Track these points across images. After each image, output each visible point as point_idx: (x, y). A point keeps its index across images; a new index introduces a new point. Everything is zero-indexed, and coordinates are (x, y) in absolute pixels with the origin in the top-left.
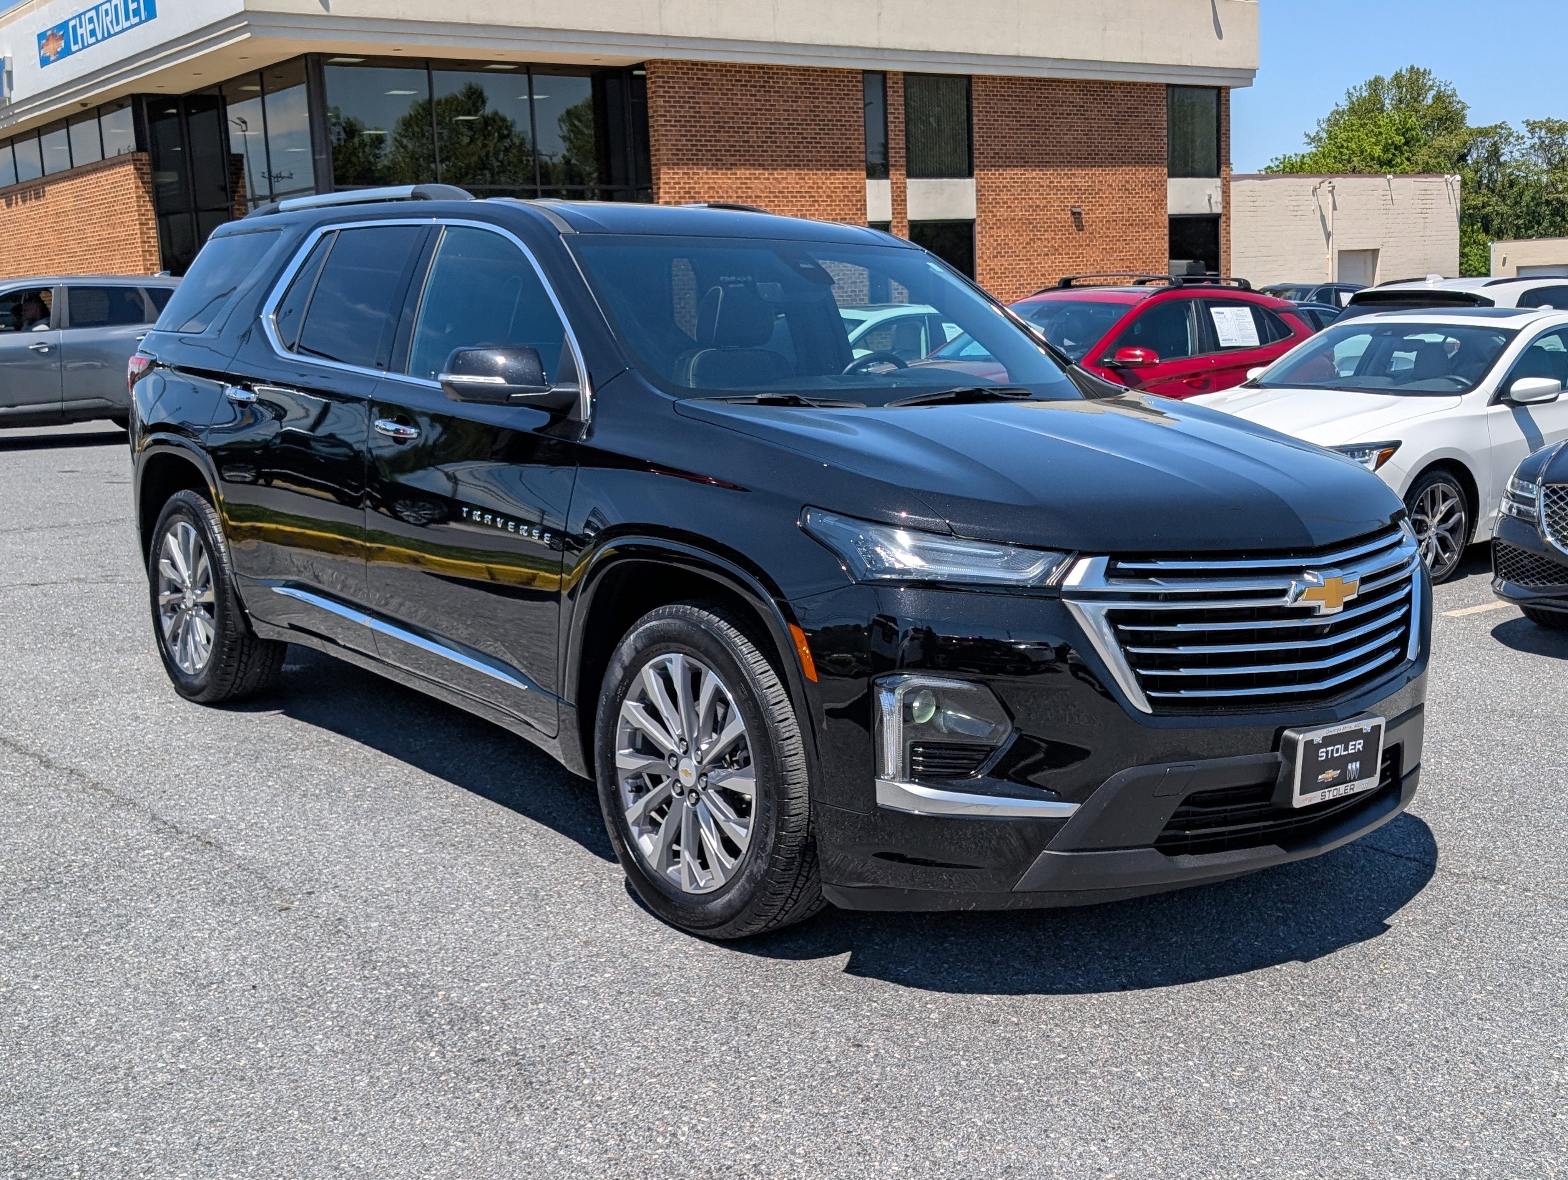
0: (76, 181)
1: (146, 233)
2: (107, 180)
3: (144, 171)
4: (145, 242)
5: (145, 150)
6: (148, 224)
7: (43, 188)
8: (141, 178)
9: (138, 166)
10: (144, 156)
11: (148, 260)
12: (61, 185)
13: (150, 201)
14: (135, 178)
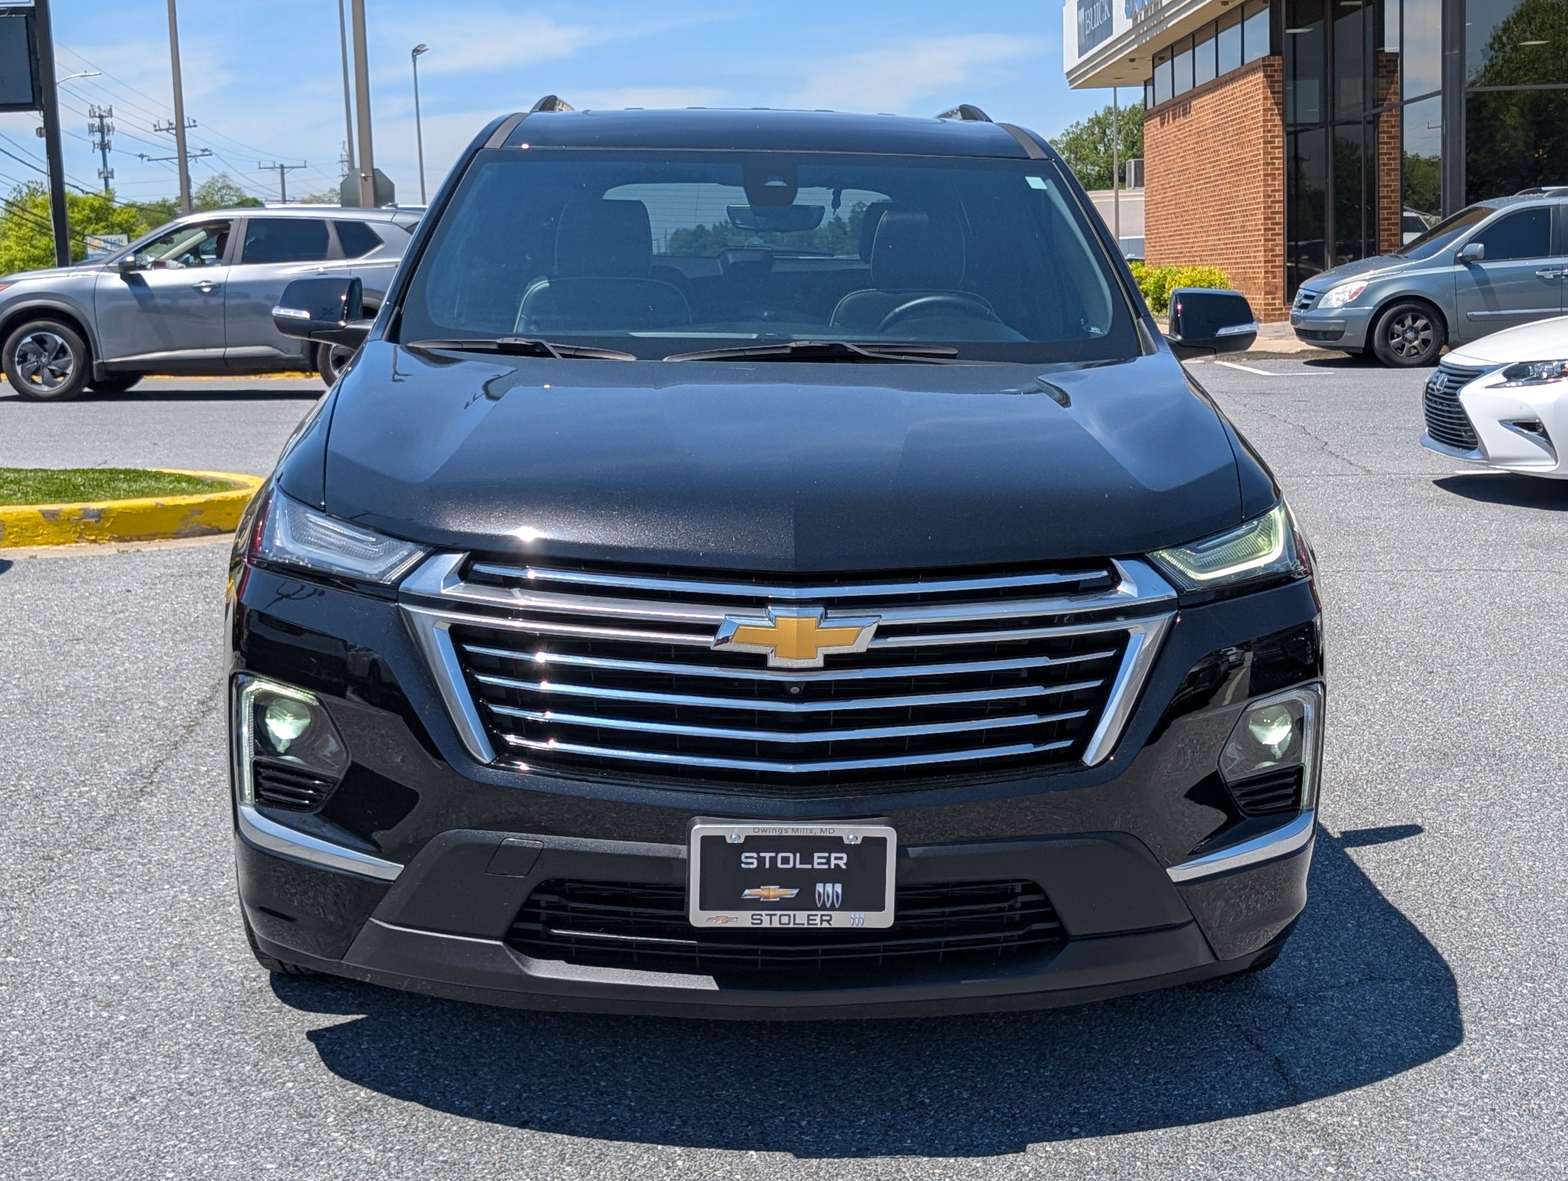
0: (1216, 94)
1: (1270, 153)
2: (1241, 91)
3: (1276, 78)
4: (1268, 164)
5: (1280, 54)
6: (1274, 142)
7: (1190, 103)
8: (1271, 87)
9: (1269, 73)
10: (1278, 61)
11: (1269, 185)
12: (1204, 99)
13: (1279, 114)
14: (1264, 88)
